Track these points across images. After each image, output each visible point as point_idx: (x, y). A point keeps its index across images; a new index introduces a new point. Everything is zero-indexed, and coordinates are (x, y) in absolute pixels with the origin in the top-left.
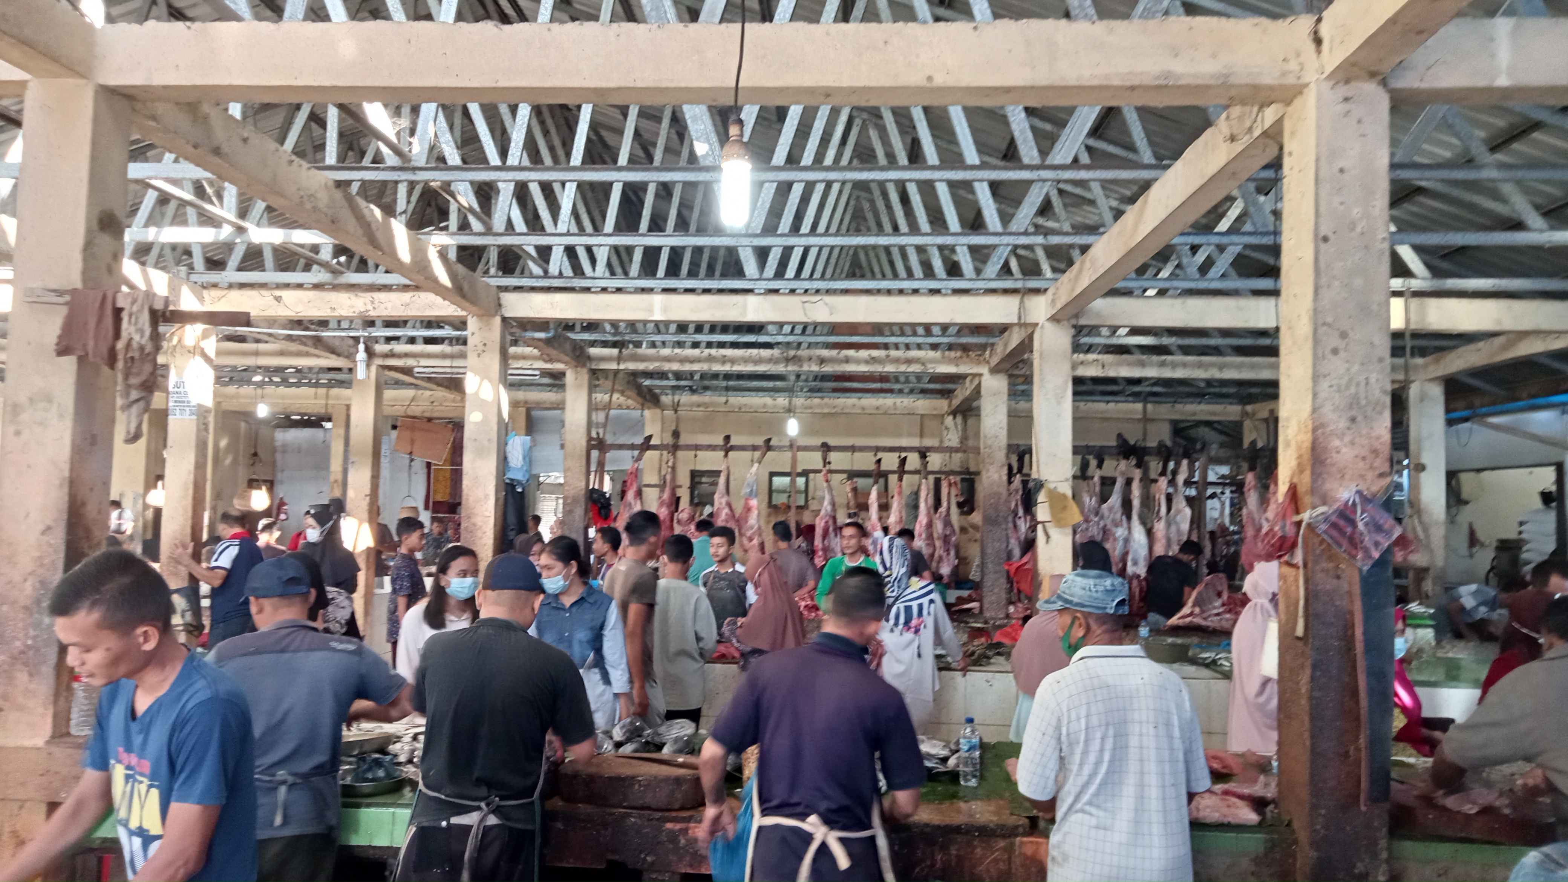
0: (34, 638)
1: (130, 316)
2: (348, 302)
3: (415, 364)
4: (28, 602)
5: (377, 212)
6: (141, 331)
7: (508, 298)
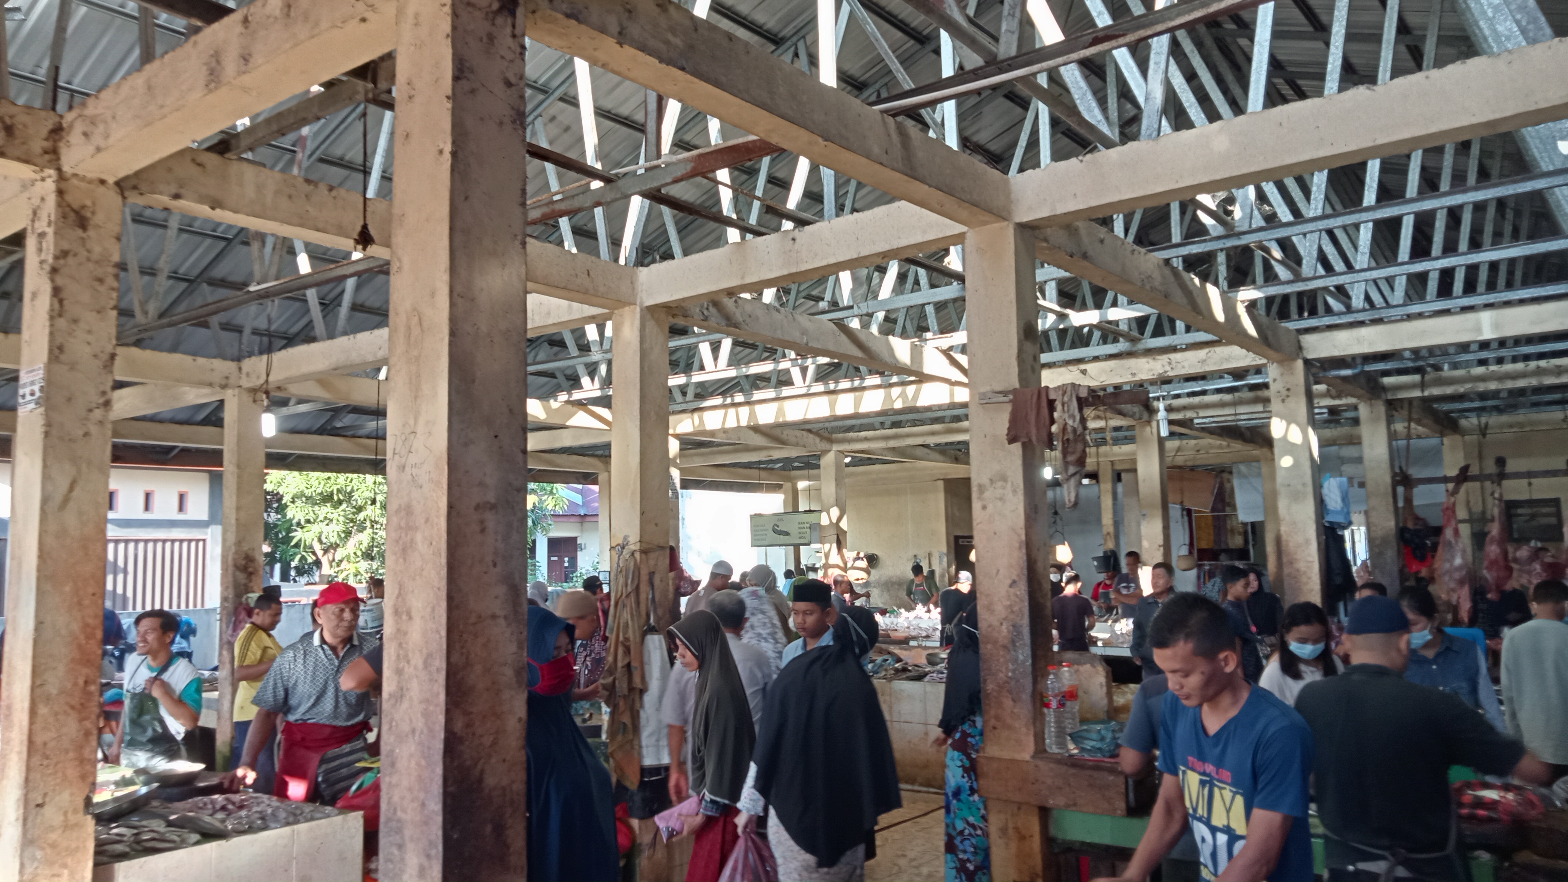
0: (1014, 671)
1: (1063, 405)
2: (1147, 366)
3: (1195, 415)
4: (1006, 642)
5: (1197, 281)
6: (1072, 417)
7: (1308, 340)
